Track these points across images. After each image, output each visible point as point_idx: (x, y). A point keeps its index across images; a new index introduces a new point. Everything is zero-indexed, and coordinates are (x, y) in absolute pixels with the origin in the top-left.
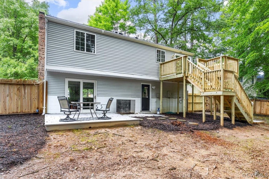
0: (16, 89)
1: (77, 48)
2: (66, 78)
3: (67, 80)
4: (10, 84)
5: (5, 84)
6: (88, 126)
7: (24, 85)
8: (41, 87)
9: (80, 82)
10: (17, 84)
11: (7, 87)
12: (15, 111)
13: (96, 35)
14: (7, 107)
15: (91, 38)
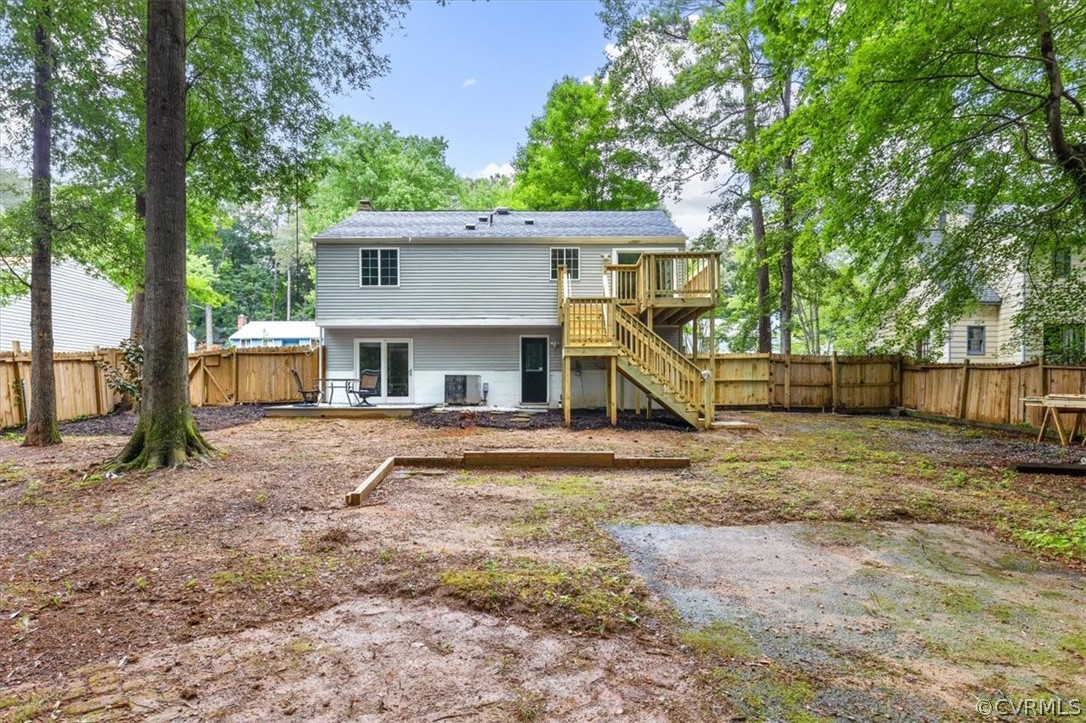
0: (283, 363)
1: (365, 282)
2: (356, 337)
3: (357, 342)
4: (276, 355)
5: (270, 355)
6: (320, 414)
7: (293, 355)
8: (315, 356)
9: (380, 344)
10: (285, 355)
11: (273, 358)
12: (283, 398)
13: (398, 249)
14: (273, 393)
15: (390, 258)
